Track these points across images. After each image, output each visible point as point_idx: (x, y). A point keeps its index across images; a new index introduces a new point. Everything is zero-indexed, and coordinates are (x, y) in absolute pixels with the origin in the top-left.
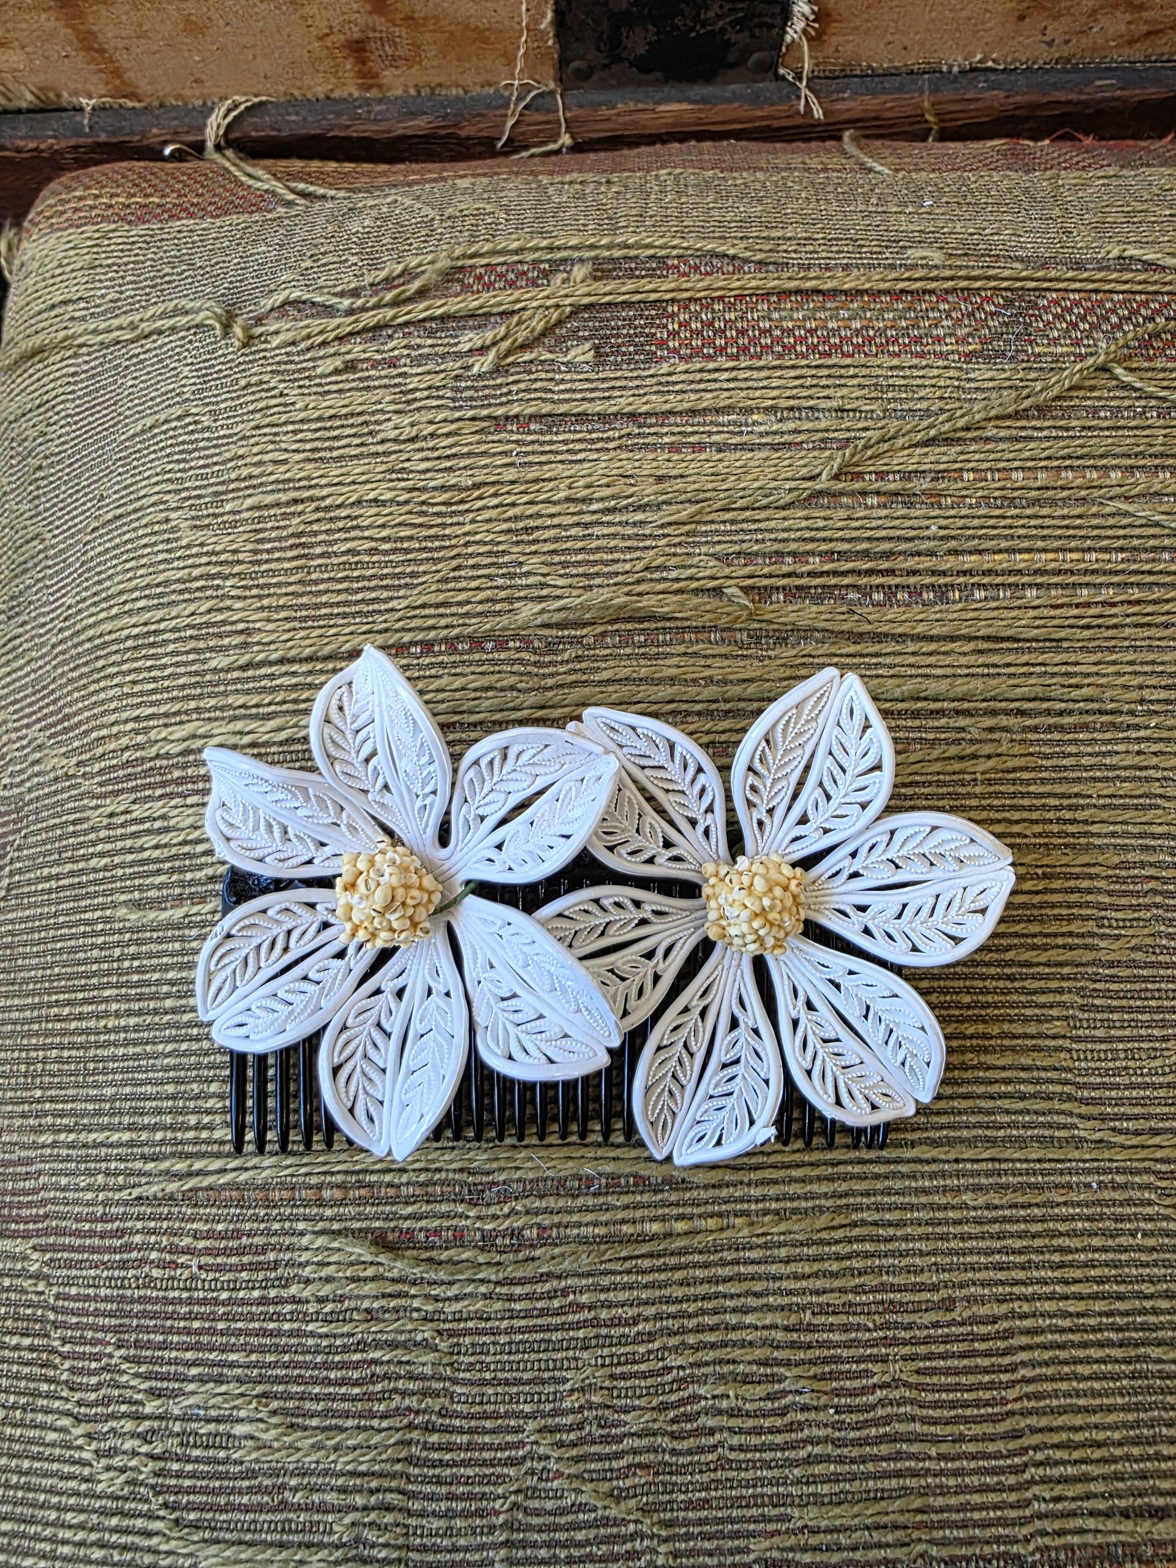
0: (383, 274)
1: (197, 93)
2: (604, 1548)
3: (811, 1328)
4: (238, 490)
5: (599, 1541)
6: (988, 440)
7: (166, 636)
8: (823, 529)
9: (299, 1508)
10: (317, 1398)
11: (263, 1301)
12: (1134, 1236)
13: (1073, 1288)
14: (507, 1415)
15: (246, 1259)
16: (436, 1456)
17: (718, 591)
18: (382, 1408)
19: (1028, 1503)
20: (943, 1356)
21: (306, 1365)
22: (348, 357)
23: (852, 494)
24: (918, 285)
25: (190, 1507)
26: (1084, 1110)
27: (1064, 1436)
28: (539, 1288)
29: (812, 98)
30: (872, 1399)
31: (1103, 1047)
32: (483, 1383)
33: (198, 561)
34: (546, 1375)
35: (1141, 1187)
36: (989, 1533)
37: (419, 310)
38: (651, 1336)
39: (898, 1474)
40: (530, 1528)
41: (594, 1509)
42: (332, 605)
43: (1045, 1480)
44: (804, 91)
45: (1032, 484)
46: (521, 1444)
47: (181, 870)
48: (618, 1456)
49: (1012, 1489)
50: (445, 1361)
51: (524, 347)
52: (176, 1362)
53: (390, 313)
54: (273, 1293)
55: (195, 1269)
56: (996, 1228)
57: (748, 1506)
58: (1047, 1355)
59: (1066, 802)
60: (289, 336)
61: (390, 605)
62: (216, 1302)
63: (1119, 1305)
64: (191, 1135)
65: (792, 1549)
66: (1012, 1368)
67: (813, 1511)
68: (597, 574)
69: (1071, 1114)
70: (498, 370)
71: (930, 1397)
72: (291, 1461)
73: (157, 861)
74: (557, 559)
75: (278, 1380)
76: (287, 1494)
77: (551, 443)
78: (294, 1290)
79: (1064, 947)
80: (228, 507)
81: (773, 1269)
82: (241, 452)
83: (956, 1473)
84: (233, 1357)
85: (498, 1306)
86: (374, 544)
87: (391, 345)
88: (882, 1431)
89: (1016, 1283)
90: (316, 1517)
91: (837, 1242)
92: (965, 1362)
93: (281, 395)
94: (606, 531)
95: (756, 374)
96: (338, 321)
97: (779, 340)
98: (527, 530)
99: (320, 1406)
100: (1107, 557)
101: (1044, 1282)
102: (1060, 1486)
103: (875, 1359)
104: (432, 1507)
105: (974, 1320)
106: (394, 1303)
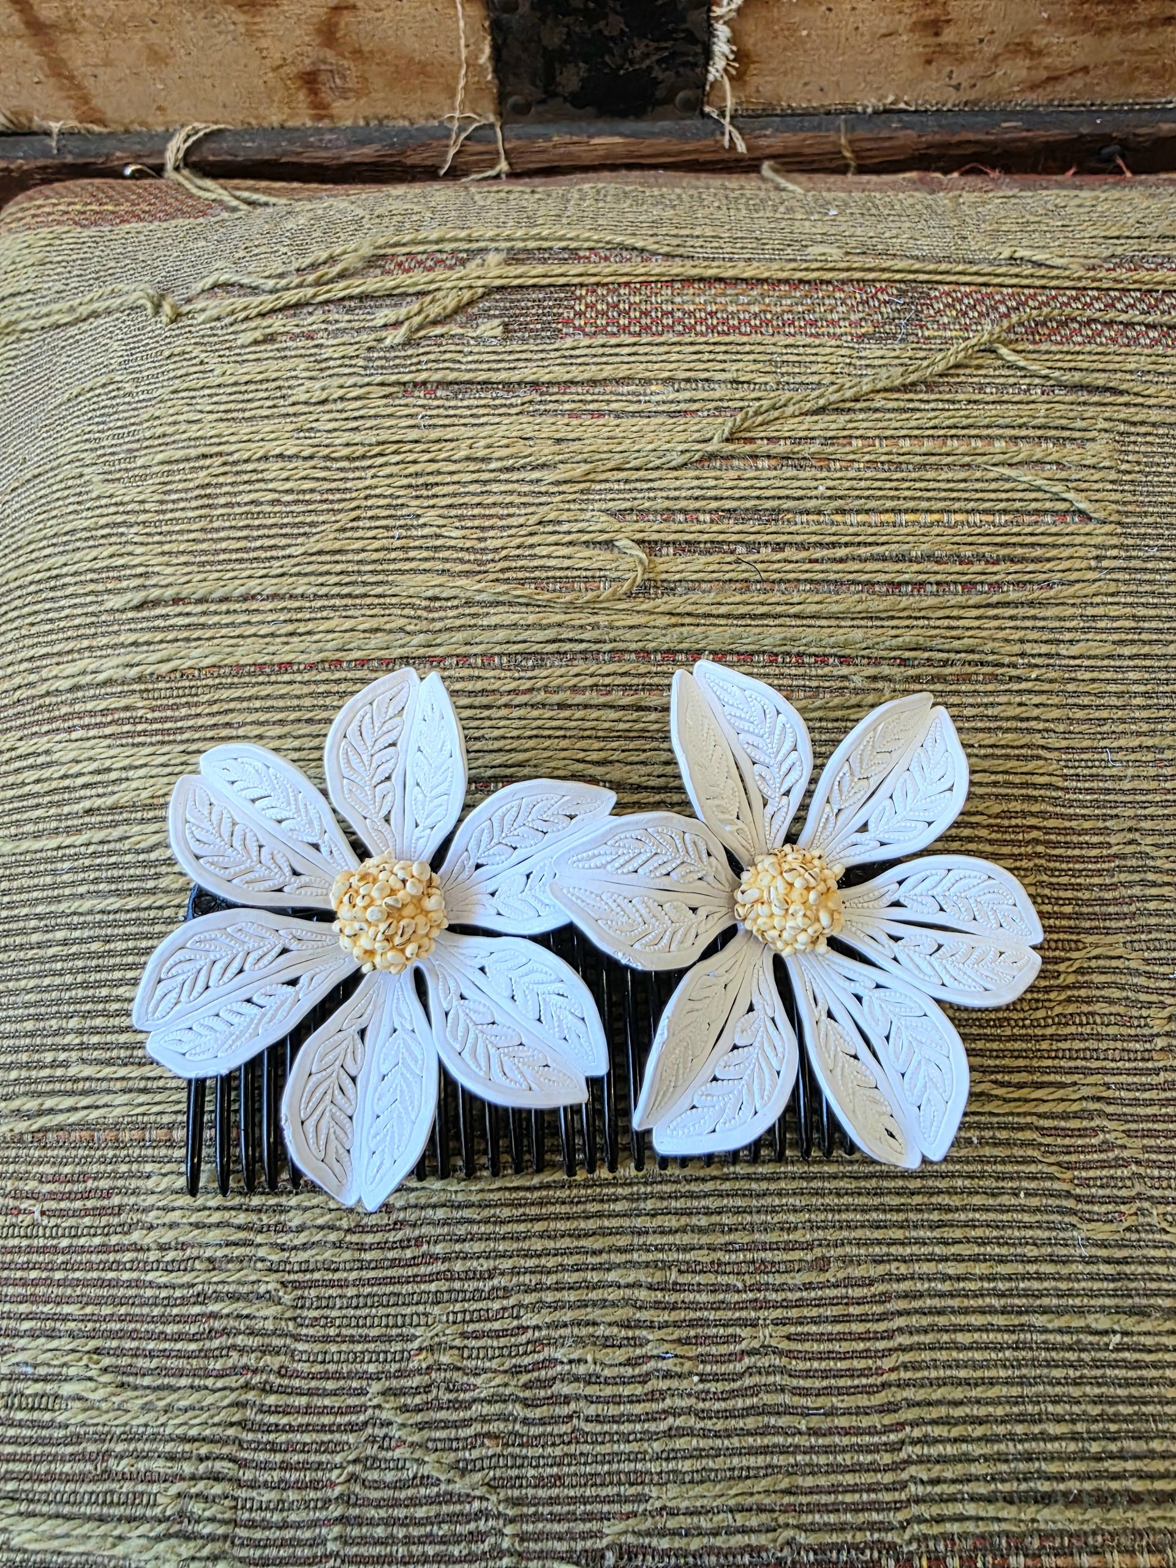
0: (308, 261)
1: (161, 119)
2: (445, 1527)
3: (676, 1288)
4: (151, 447)
5: (439, 1519)
6: (876, 410)
7: (67, 580)
8: (714, 487)
9: (123, 1477)
10: (151, 1355)
11: (104, 1249)
12: (1017, 1195)
13: (954, 1249)
14: (350, 1376)
15: (89, 1204)
16: (272, 1419)
17: (609, 544)
18: (218, 1366)
19: (904, 1485)
20: (814, 1321)
21: (143, 1319)
22: (270, 331)
23: (742, 457)
24: (815, 275)
25: (8, 1477)
27: (942, 1411)
28: (392, 1237)
29: (736, 134)
30: (739, 1367)
32: (326, 1339)
33: (105, 511)
34: (394, 1332)
35: (1024, 1144)
36: (862, 1517)
39: (765, 1451)
40: (369, 1503)
41: (437, 1483)
43: (921, 1461)
44: (728, 128)
45: (917, 450)
46: (363, 1408)
47: (59, 804)
48: (466, 1423)
49: (887, 1469)
50: (288, 1315)
51: (435, 323)
52: (8, 1316)
53: (311, 291)
54: (114, 1240)
55: (37, 1215)
56: (873, 1183)
57: (602, 1485)
58: (925, 1321)
60: (214, 313)
61: (287, 552)
62: (55, 1250)
63: (1002, 1269)
64: (46, 1073)
65: (648, 1533)
66: (889, 1335)
67: (673, 1490)
68: (492, 527)
70: (408, 343)
71: (802, 1365)
72: (117, 1423)
73: (36, 795)
74: (453, 512)
75: (112, 1335)
76: (112, 1462)
77: (456, 408)
78: (136, 1236)
80: (140, 462)
81: (639, 1222)
82: (159, 413)
83: (827, 1450)
84: (67, 1309)
85: (347, 1255)
86: (276, 496)
87: (310, 320)
88: (749, 1402)
89: (893, 1243)
90: (140, 1488)
91: (707, 1195)
92: (839, 1328)
93: (201, 363)
94: (503, 488)
95: (656, 349)
96: (262, 299)
97: (680, 321)
98: (426, 485)
99: (154, 1363)
100: (990, 518)
101: (922, 1242)
102: (938, 1467)
103: (745, 1323)
104: (265, 1476)
105: (849, 1282)
106: (238, 1251)
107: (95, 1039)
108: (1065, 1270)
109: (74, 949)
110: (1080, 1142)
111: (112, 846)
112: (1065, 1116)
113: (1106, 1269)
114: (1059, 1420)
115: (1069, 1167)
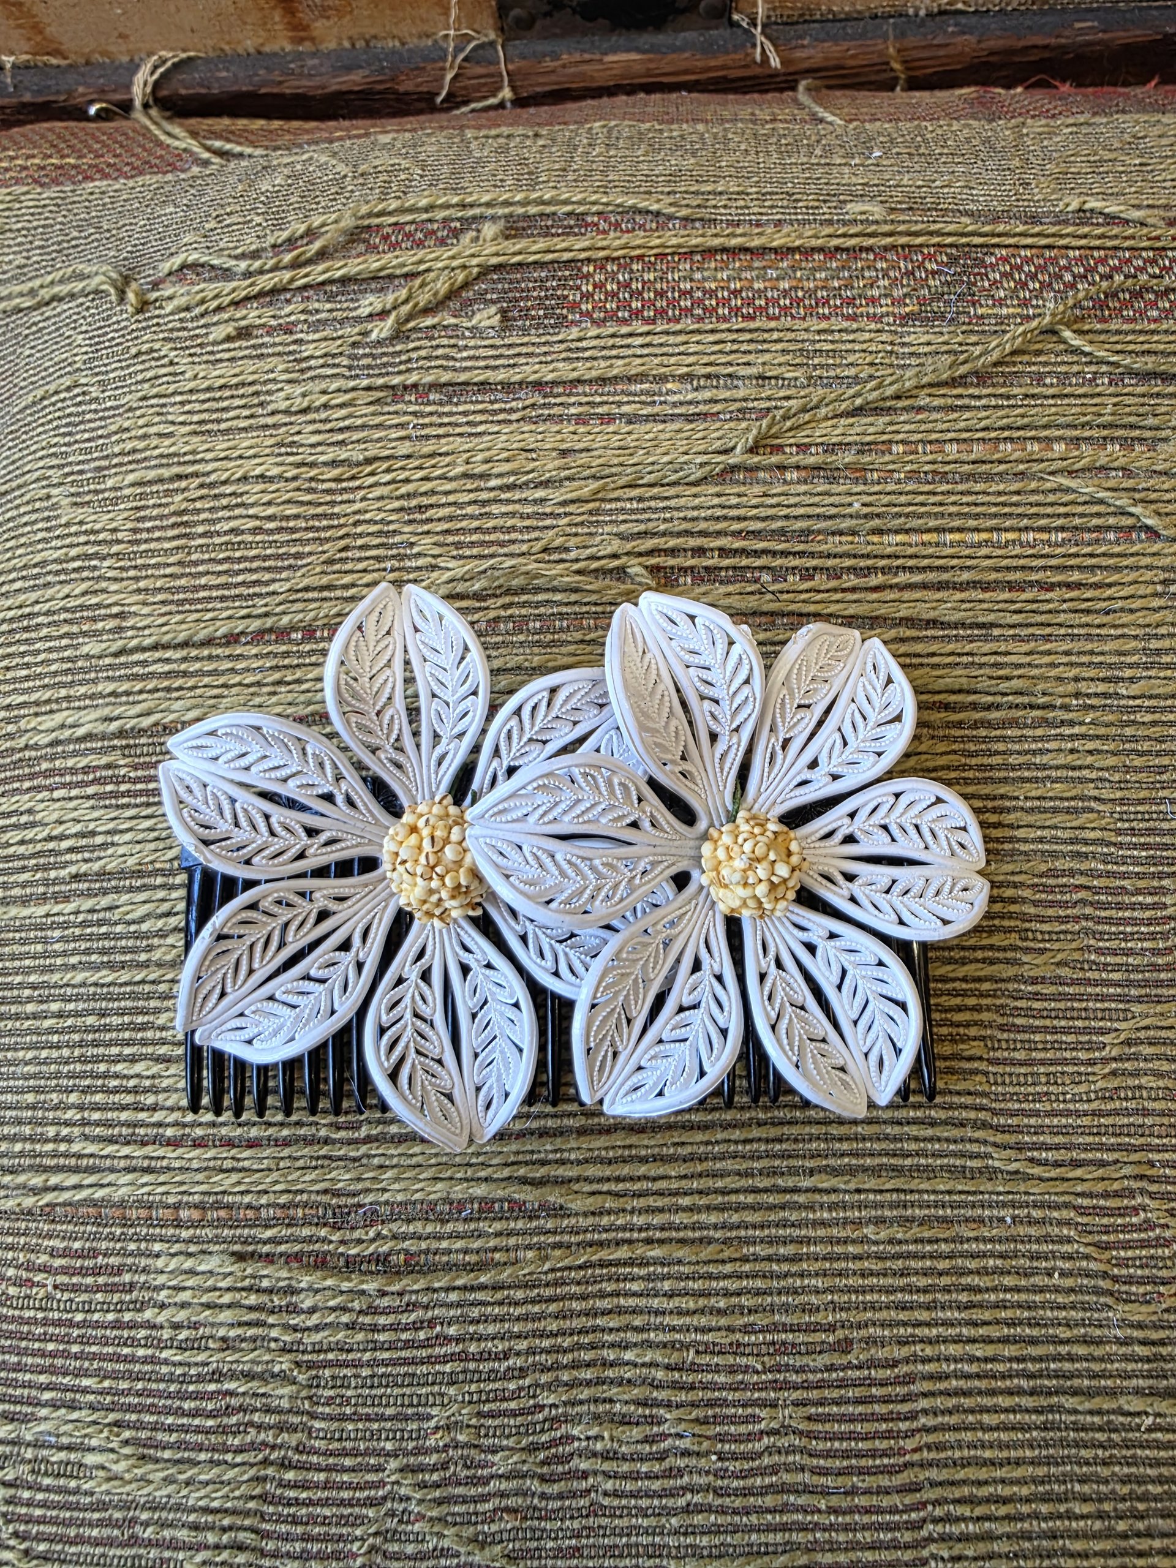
0: (285, 235)
1: (124, 48)
3: (694, 1368)
4: (121, 465)
6: (920, 409)
7: (40, 620)
8: (737, 506)
9: (150, 1544)
10: (170, 1430)
11: (117, 1325)
12: (1050, 1276)
14: (367, 1453)
15: (101, 1280)
16: (292, 1494)
17: (620, 571)
18: (236, 1442)
19: (924, 1562)
20: (837, 1403)
21: (160, 1395)
22: (243, 323)
23: (770, 468)
24: (854, 241)
25: (39, 1538)
26: (999, 1138)
27: (966, 1491)
28: (405, 1319)
29: (769, 45)
30: (758, 1446)
31: (1023, 1070)
32: (343, 1418)
33: (75, 540)
34: (410, 1411)
35: (1060, 1223)
37: (318, 273)
38: (523, 1372)
39: (784, 1528)
41: (457, 1555)
42: (211, 588)
43: (943, 1538)
44: (760, 38)
46: (382, 1484)
47: (45, 868)
48: (484, 1498)
49: (907, 1547)
50: (304, 1394)
51: (427, 311)
52: (29, 1385)
53: (287, 275)
54: (127, 1317)
55: (50, 1288)
56: (900, 1263)
57: (621, 1556)
58: (952, 1402)
59: (990, 804)
60: (184, 301)
61: (270, 588)
62: (71, 1324)
63: (1033, 1351)
64: (49, 1147)
66: (913, 1416)
67: (691, 1564)
69: (985, 1142)
70: (397, 337)
71: (821, 1446)
72: (142, 1494)
73: (22, 857)
74: (450, 539)
75: (130, 1408)
76: (138, 1528)
77: (451, 414)
78: (148, 1314)
79: (983, 961)
80: (110, 483)
81: (655, 1303)
82: (126, 424)
83: (846, 1528)
84: (86, 1382)
85: (360, 1337)
86: (257, 523)
87: (288, 310)
88: (767, 1481)
89: (919, 1324)
91: (726, 1277)
92: (860, 1409)
93: (171, 363)
94: (504, 509)
95: (672, 339)
96: (234, 284)
97: (700, 302)
98: (420, 508)
99: (174, 1437)
101: (946, 1323)
102: (960, 1546)
103: (763, 1404)
104: (287, 1547)
105: (872, 1364)
106: (251, 1332)
107: (96, 1116)
108: (1098, 1352)
109: (69, 1022)
110: (1119, 1221)
111: (101, 915)
112: (1106, 1195)
113: (1140, 1350)
114: (1085, 1499)
115: (1106, 1247)
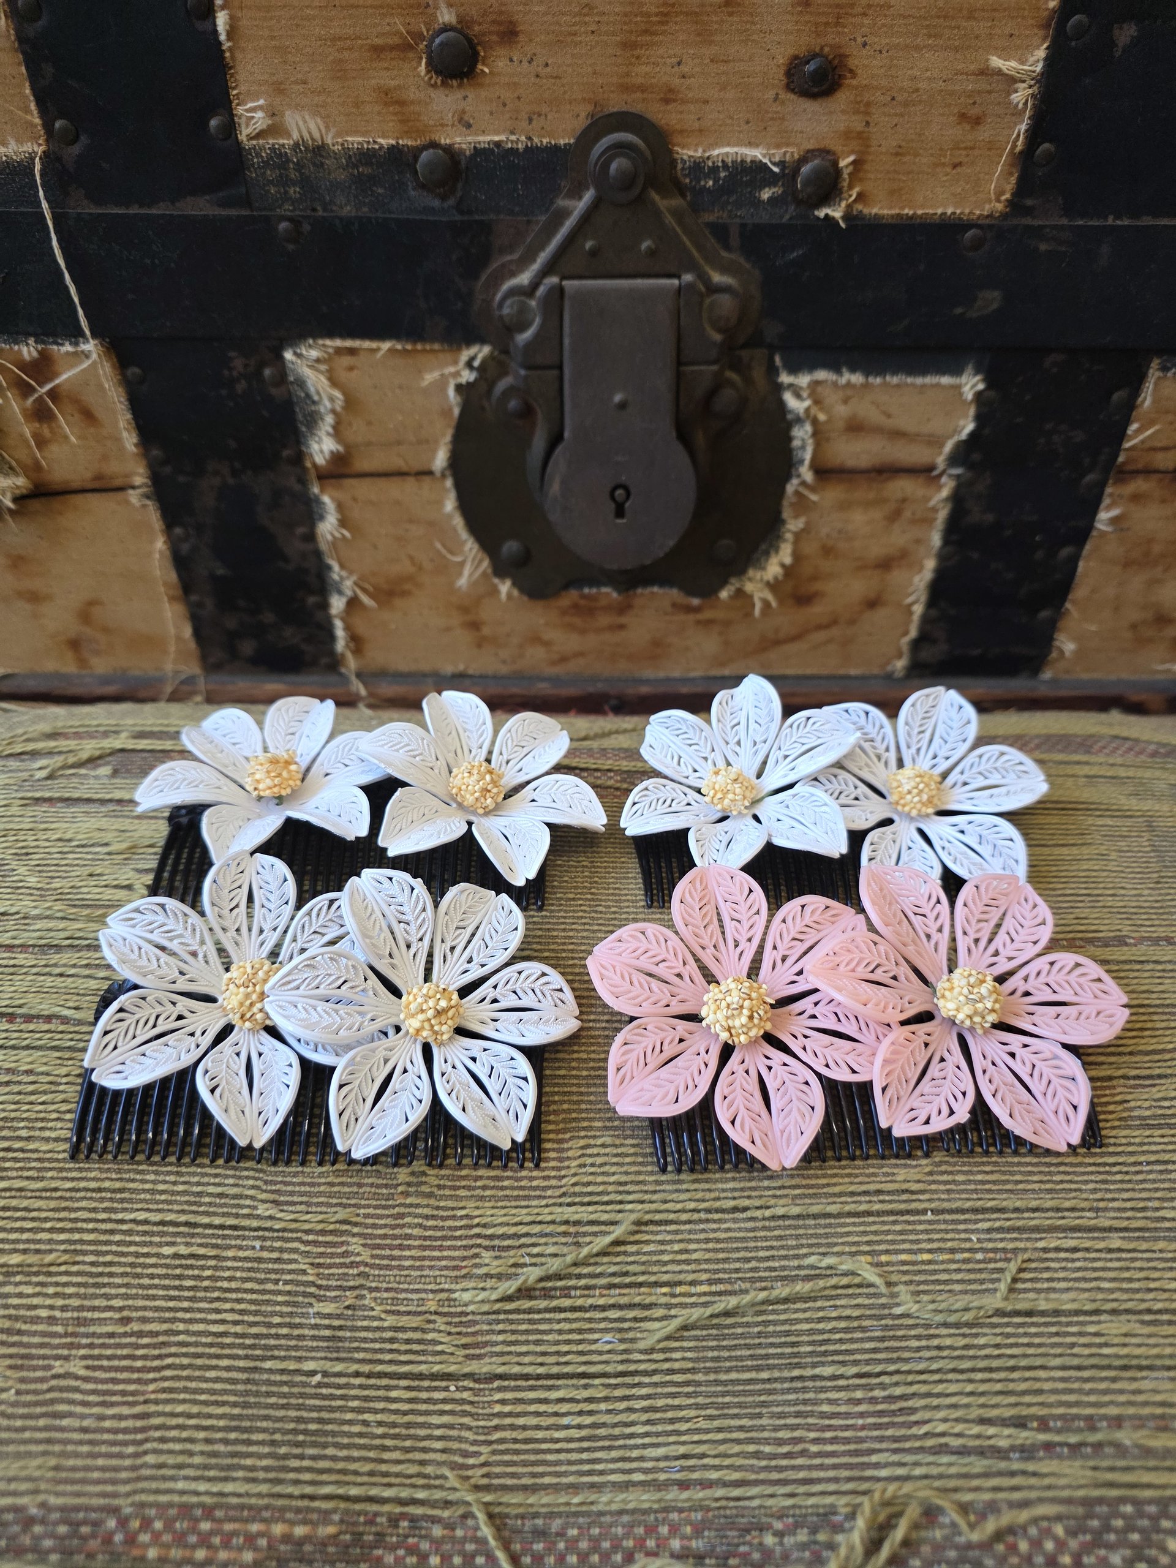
12: (277, 1283)
13: (221, 1316)
17: (129, 887)
26: (265, 1197)
30: (47, 1385)
51: (72, 766)
63: (252, 1331)
68: (59, 877)
70: (50, 777)
74: (37, 868)
94: (75, 856)
98: (27, 854)
101: (200, 1310)
105: (140, 1334)
108: (296, 1332)
110: (329, 1250)
112: (321, 1233)
115: (319, 1265)
